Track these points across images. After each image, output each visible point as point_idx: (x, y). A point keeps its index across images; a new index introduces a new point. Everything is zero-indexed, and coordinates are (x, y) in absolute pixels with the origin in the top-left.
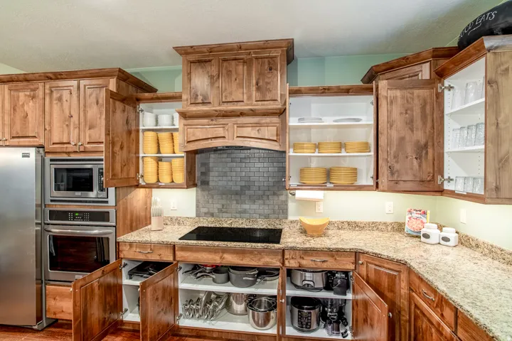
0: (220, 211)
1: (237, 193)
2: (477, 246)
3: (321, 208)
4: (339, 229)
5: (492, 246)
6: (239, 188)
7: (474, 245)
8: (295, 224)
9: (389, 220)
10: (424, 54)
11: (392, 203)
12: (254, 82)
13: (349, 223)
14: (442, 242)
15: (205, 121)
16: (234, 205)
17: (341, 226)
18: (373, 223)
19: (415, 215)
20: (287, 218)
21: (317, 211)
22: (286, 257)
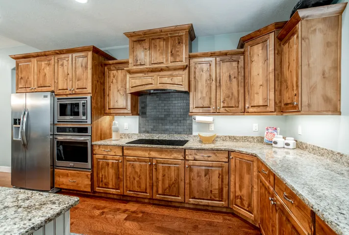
0: (152, 130)
1: (162, 119)
2: (306, 147)
3: (212, 127)
4: (223, 140)
5: (314, 146)
6: (163, 116)
7: (305, 147)
8: (197, 138)
9: (255, 135)
10: (270, 27)
11: (257, 125)
12: (170, 51)
13: (230, 137)
14: (286, 146)
15: (141, 75)
16: (160, 126)
17: (225, 139)
18: (245, 137)
19: (270, 131)
20: (192, 134)
21: (210, 130)
22: (186, 154)
